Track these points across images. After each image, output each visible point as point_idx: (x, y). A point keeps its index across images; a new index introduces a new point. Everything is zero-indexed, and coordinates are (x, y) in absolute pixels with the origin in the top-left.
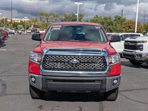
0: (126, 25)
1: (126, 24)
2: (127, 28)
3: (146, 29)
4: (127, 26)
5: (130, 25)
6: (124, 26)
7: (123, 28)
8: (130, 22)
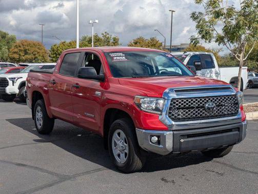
0: (20, 48)
1: (20, 46)
2: (22, 54)
3: (55, 55)
4: (20, 50)
5: (27, 48)
6: (16, 50)
7: (15, 53)
8: (25, 44)
